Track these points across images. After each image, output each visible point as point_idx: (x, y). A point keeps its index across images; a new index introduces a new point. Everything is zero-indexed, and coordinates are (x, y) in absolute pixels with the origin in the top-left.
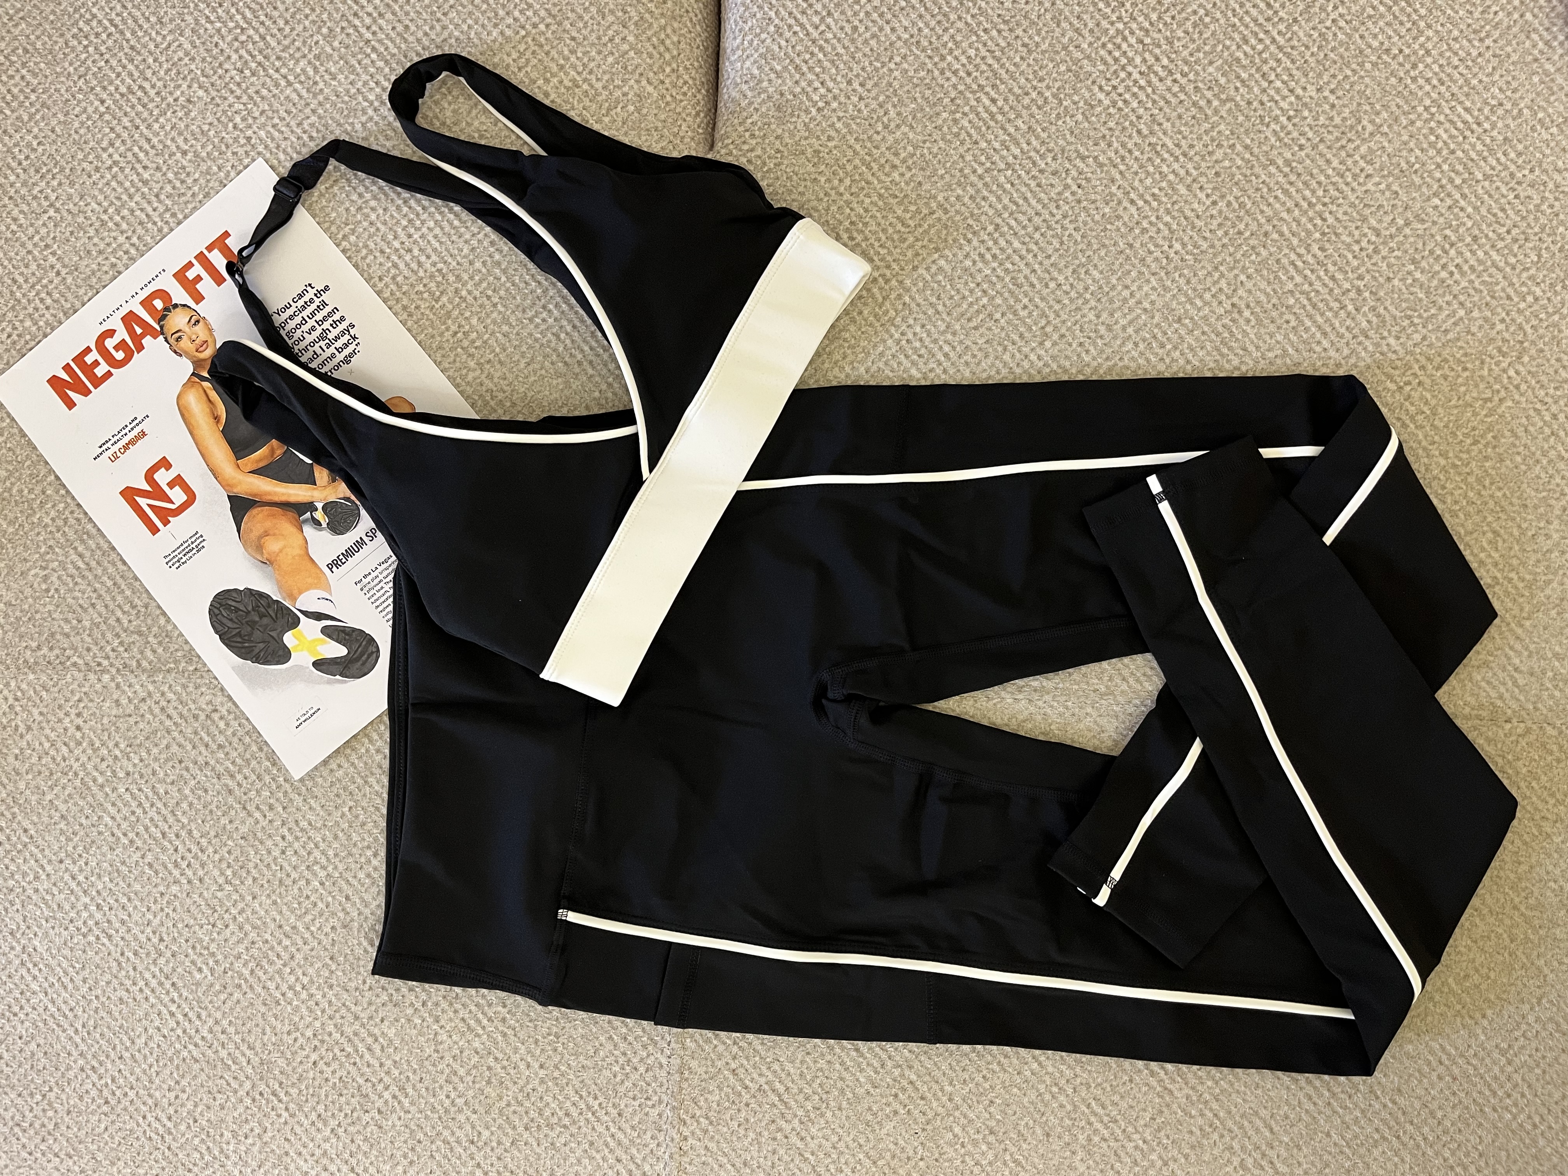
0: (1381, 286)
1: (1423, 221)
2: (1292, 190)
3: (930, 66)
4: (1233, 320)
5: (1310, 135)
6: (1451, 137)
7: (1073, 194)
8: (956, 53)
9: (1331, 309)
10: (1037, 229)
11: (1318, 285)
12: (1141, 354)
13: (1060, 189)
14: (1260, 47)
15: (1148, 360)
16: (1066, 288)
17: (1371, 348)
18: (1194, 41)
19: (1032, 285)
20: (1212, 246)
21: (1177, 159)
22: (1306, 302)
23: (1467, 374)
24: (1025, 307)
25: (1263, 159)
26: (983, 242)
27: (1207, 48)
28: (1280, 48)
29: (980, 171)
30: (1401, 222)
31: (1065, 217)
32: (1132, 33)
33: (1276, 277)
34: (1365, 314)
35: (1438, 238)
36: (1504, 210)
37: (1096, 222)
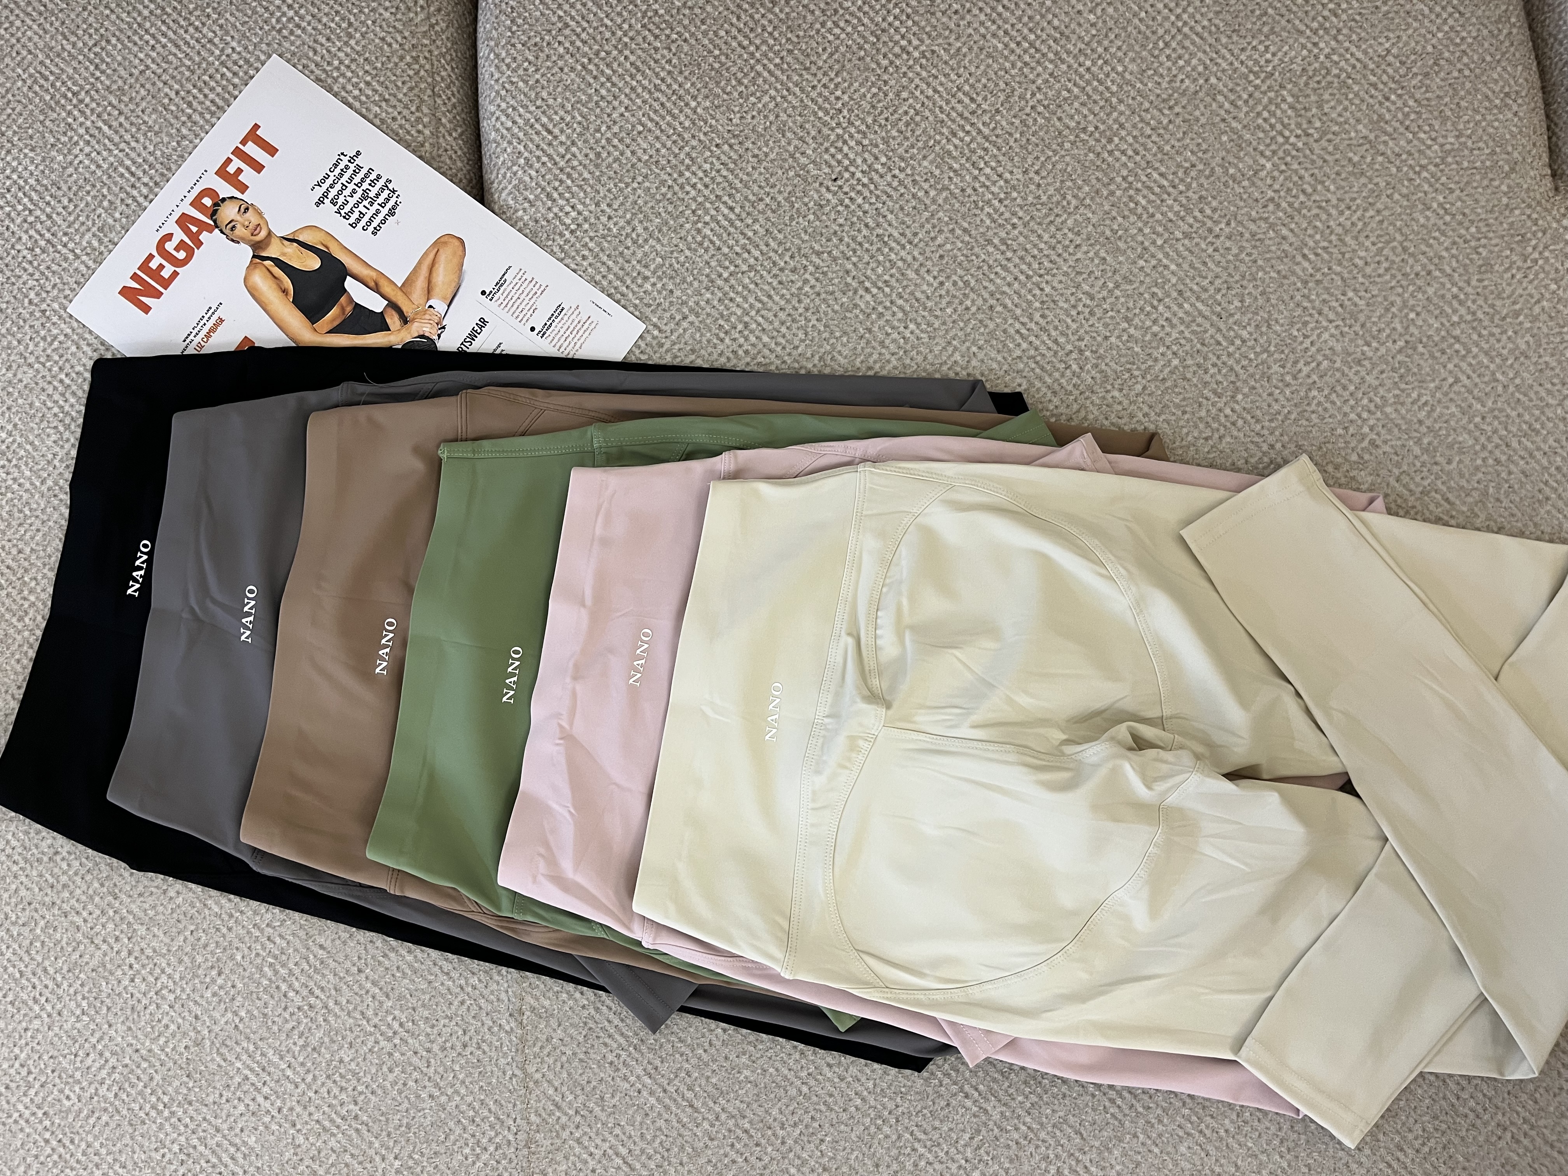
0: (1099, 345)
1: (1131, 282)
2: (1010, 265)
3: (670, 182)
5: (1021, 214)
6: (1150, 202)
7: (812, 287)
8: (694, 168)
9: (1057, 370)
10: (782, 323)
11: (1043, 350)
13: (800, 284)
14: (967, 139)
18: (907, 138)
20: (944, 323)
21: (904, 247)
22: (1033, 366)
23: (1186, 417)
25: (981, 240)
26: (734, 340)
28: (986, 138)
29: (726, 275)
30: (1111, 285)
31: (807, 309)
32: (851, 136)
33: (1004, 345)
34: (1088, 372)
35: (1146, 296)
36: (1205, 263)
37: (836, 312)
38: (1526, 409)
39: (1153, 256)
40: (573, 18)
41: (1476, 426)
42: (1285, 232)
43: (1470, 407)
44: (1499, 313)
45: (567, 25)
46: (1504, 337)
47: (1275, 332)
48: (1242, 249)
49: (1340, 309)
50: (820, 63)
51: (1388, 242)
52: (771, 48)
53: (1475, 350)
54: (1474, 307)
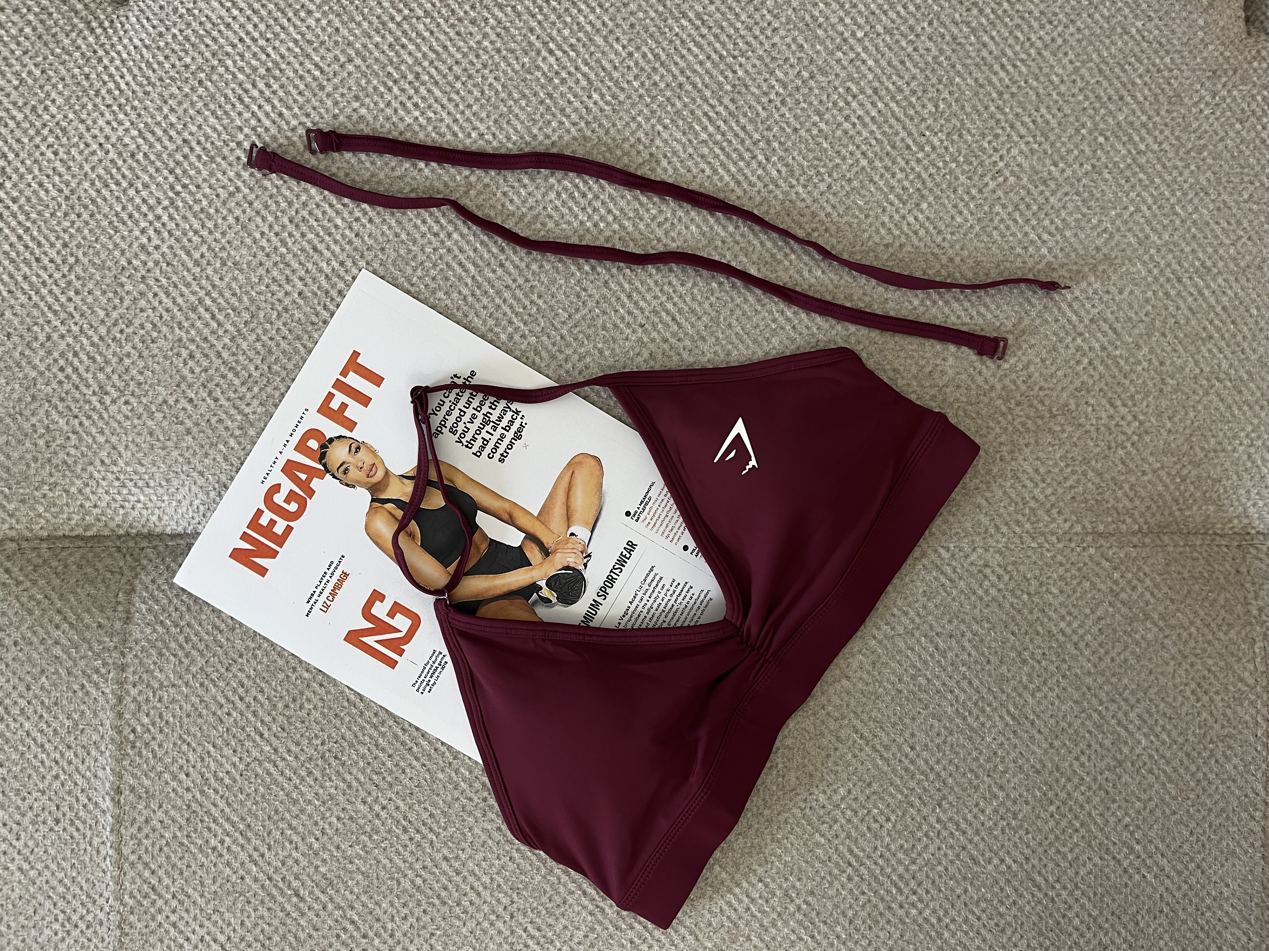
7: (492, 42)
9: (743, 159)
10: (457, 78)
11: (730, 136)
13: (479, 37)
15: (570, 209)
20: (629, 97)
23: (869, 221)
26: (403, 90)
29: (398, 18)
30: (806, 74)
31: (485, 66)
33: (691, 128)
34: (774, 164)
35: (841, 90)
36: (902, 62)
37: (516, 72)
38: (1200, 245)
39: (852, 49)
41: (1151, 257)
42: (986, 38)
43: (1147, 237)
44: (1183, 145)
46: (1186, 172)
47: (966, 142)
48: (941, 51)
49: (1031, 125)
51: (1083, 62)
53: (1157, 180)
54: (1161, 138)
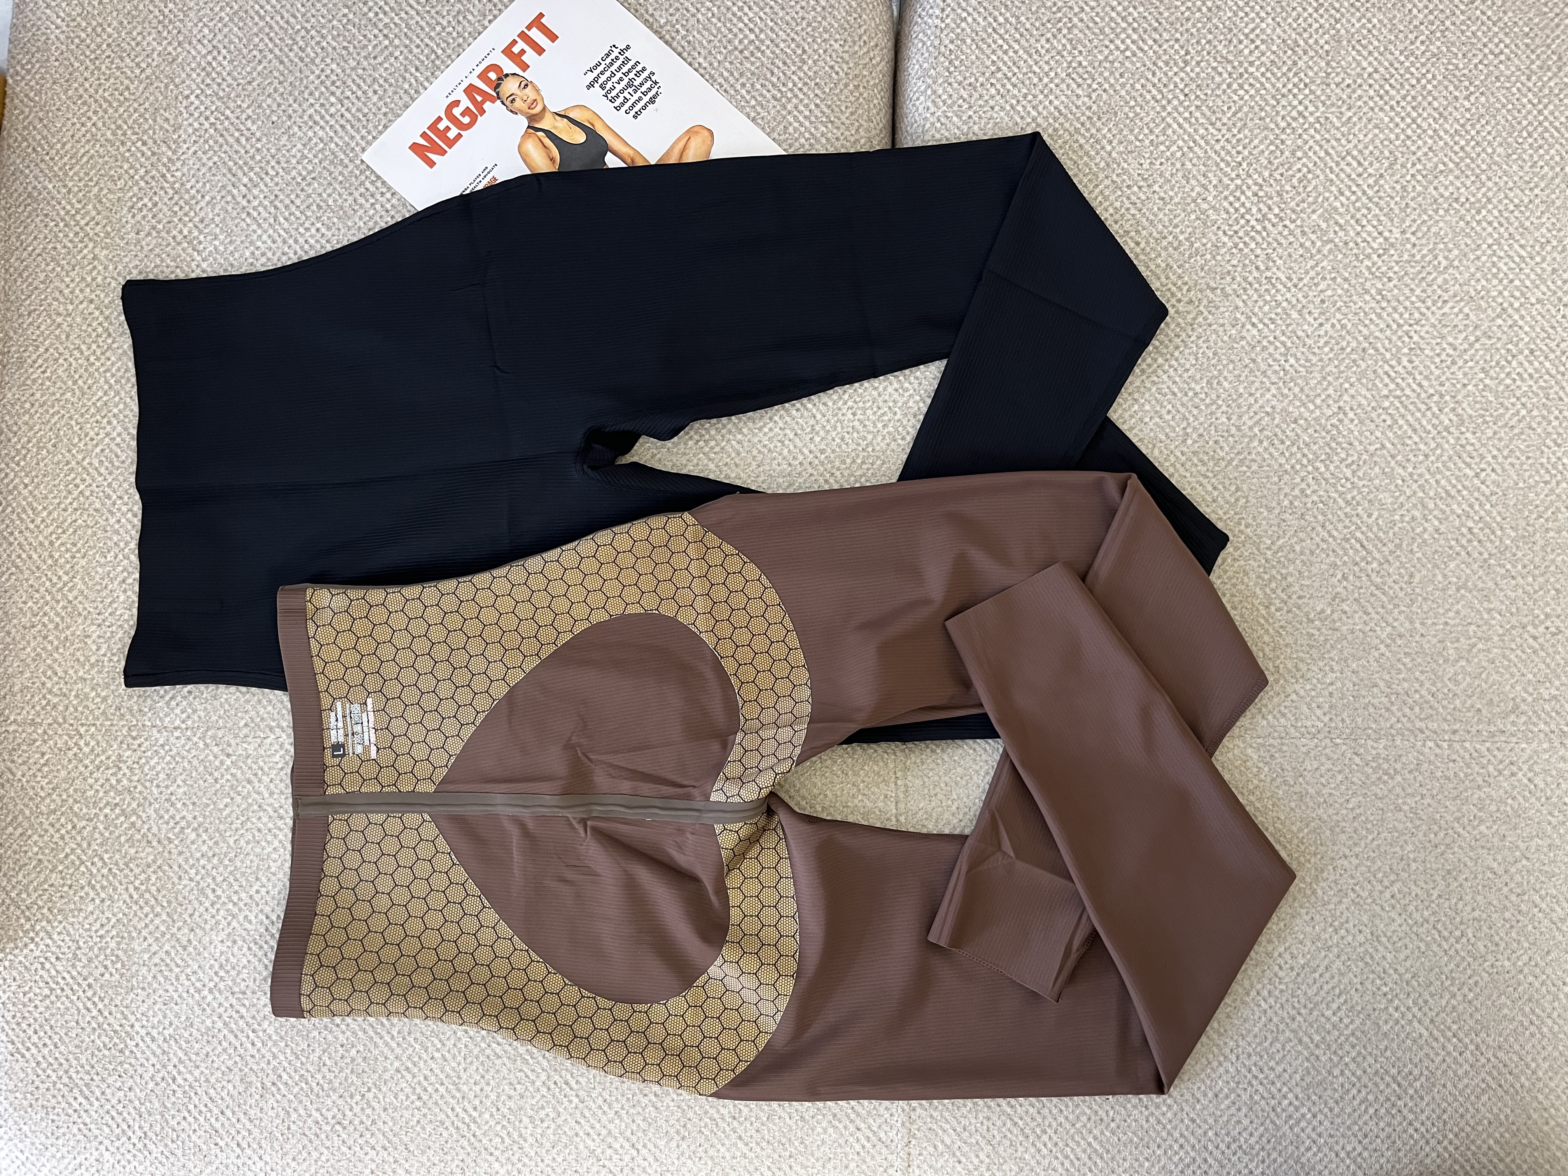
0: (1459, 391)
1: (1490, 337)
2: (1384, 315)
4: (1341, 421)
5: (1397, 269)
6: (1510, 269)
12: (1266, 449)
14: (1353, 198)
16: (1203, 396)
17: (1452, 441)
18: (1299, 193)
19: (1174, 394)
21: (1289, 290)
24: (1169, 412)
25: (1359, 289)
27: (1310, 199)
28: (1370, 199)
32: (1249, 188)
40: (1005, 63)
45: (999, 69)
50: (1225, 120)
52: (1181, 103)
